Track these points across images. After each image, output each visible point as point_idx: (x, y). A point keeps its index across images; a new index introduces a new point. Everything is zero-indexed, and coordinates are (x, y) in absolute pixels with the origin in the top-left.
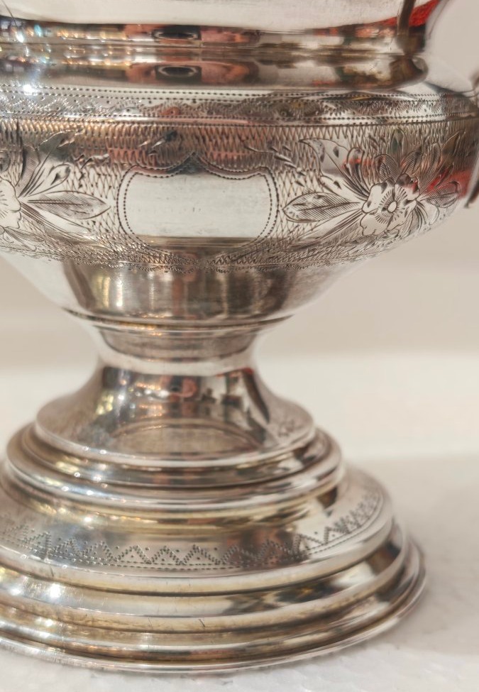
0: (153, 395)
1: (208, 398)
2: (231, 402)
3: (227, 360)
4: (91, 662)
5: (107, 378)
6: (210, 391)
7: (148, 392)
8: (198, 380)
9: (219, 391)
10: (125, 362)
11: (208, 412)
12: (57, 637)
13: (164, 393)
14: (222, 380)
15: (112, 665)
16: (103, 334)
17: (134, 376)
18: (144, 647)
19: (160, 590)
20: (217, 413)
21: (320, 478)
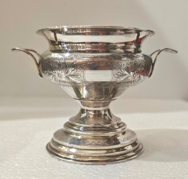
0: (91, 114)
1: (101, 114)
2: (105, 115)
3: (104, 107)
4: (80, 162)
5: (82, 111)
6: (101, 113)
7: (90, 113)
8: (99, 111)
9: (103, 113)
10: (86, 108)
11: (101, 116)
12: (73, 158)
13: (93, 114)
14: (104, 111)
15: (84, 163)
16: (81, 103)
17: (87, 110)
18: (90, 160)
19: (92, 149)
20: (103, 117)
21: (122, 129)
